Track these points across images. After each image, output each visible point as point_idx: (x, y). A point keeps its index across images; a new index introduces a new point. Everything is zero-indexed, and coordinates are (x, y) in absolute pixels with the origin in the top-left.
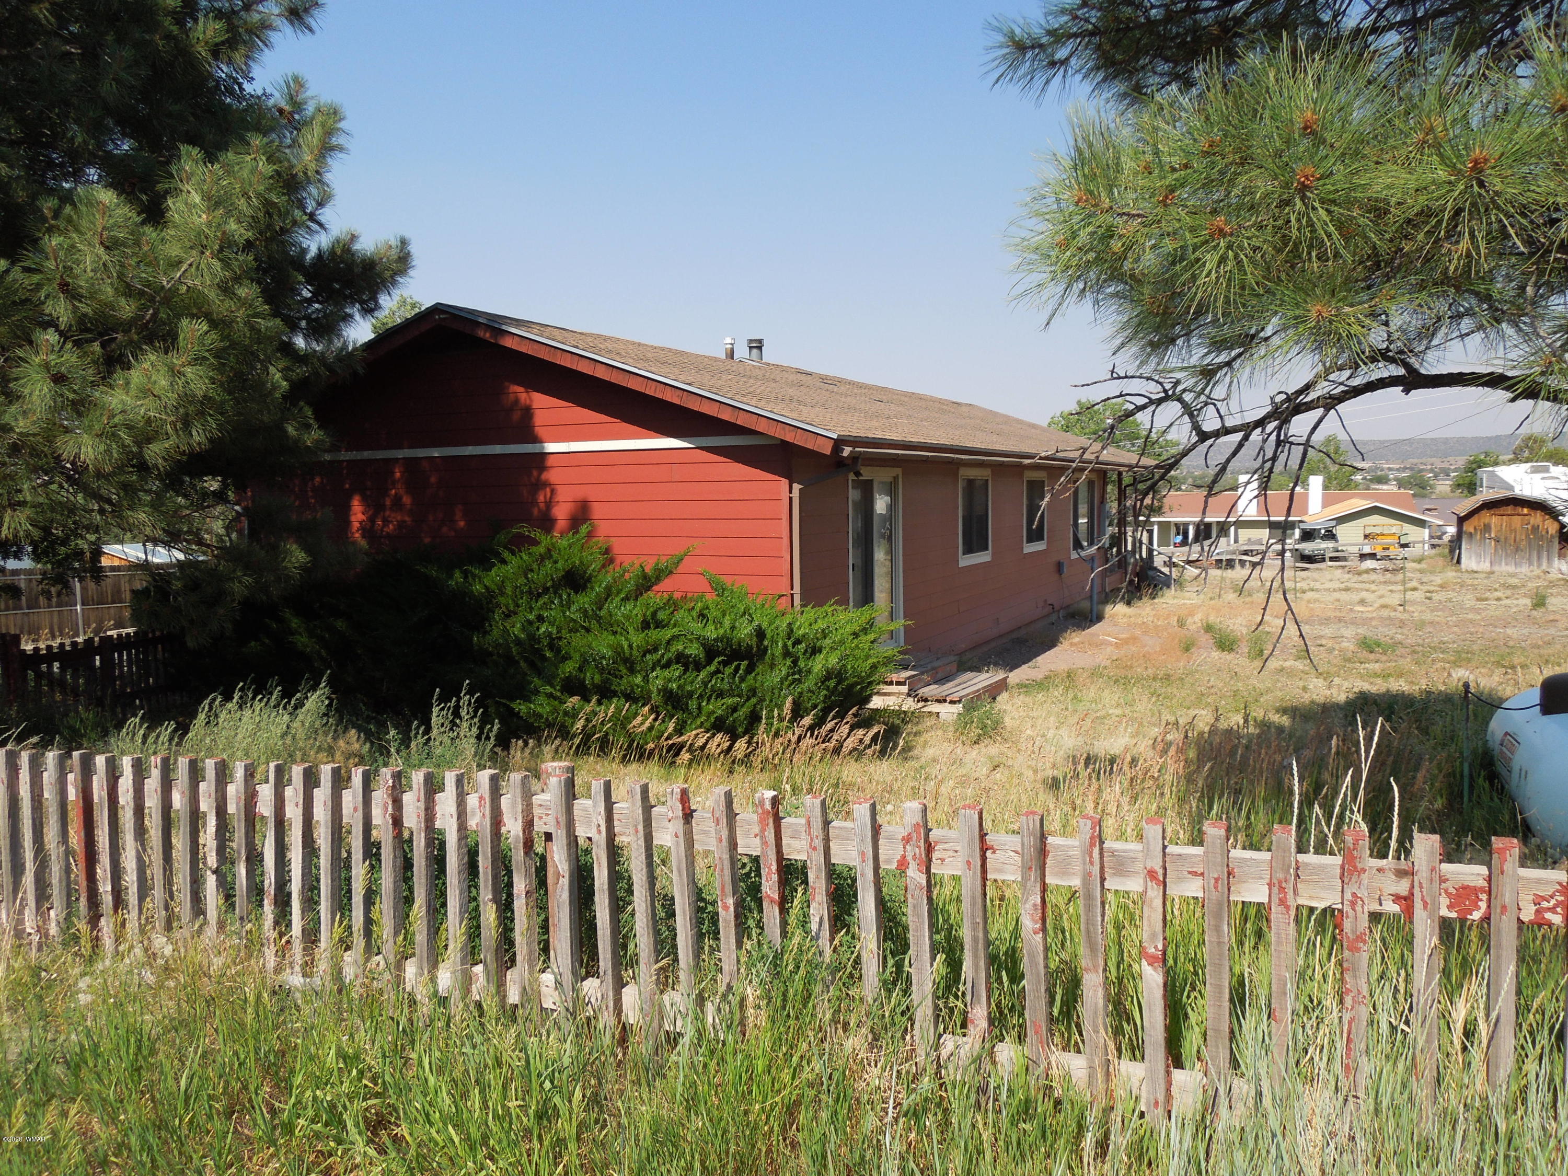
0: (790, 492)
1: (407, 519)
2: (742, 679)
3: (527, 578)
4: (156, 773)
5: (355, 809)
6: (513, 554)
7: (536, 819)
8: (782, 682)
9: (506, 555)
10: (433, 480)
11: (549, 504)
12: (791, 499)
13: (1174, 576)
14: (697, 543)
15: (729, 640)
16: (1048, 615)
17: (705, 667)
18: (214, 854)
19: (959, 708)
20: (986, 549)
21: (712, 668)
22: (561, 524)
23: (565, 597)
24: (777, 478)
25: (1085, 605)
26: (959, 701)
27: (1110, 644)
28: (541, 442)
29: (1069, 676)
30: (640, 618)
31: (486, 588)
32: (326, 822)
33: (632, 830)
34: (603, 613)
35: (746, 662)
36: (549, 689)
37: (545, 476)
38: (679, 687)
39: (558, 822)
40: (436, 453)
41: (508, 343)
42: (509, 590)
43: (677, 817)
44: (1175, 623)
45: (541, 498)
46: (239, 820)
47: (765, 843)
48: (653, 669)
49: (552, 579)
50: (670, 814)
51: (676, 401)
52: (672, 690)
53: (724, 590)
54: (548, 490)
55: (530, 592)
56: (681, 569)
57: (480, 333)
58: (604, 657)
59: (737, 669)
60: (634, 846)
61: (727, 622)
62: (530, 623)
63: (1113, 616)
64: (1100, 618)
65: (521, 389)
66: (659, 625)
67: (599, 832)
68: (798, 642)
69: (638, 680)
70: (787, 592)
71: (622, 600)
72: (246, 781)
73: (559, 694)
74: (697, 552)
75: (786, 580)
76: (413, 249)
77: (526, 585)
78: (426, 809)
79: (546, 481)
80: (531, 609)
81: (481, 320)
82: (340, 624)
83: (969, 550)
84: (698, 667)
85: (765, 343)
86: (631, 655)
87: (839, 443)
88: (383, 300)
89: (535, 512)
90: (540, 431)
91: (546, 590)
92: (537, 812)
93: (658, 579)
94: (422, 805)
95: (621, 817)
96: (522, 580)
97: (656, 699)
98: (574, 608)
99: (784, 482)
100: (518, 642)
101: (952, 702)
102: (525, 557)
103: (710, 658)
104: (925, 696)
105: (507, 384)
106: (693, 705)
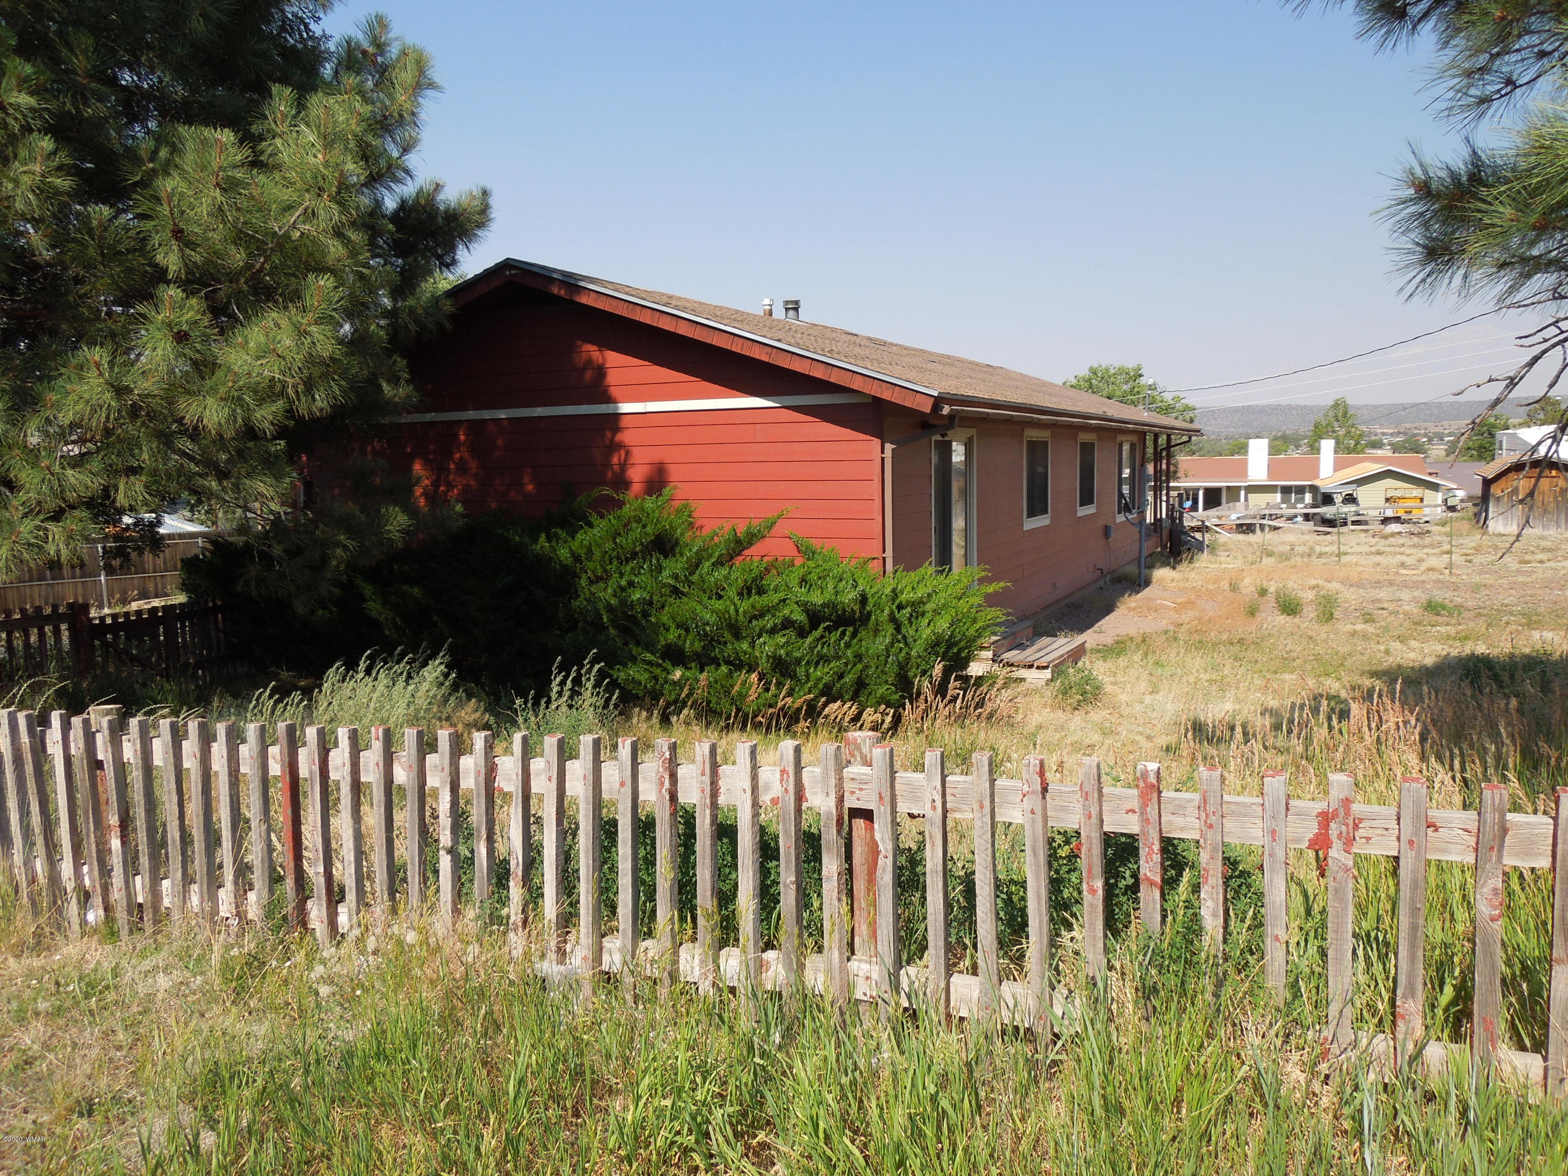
0: (883, 452)
1: (472, 483)
2: (848, 646)
3: (615, 543)
4: (377, 746)
5: (622, 784)
6: (602, 517)
7: (846, 794)
8: (887, 650)
9: (594, 518)
10: (500, 442)
11: (624, 466)
12: (883, 459)
13: (1207, 542)
14: (791, 506)
15: (835, 606)
16: (1095, 581)
17: (810, 632)
18: (448, 832)
19: (1047, 674)
20: (1046, 512)
21: (817, 633)
22: (637, 487)
23: (654, 561)
24: (868, 437)
25: (1132, 569)
26: (1046, 667)
27: (1168, 608)
28: (615, 402)
29: (1144, 641)
30: (740, 582)
31: (573, 553)
32: (587, 798)
33: (976, 806)
34: (694, 578)
35: (851, 629)
36: (649, 656)
37: (619, 437)
38: (787, 654)
39: (881, 798)
40: (502, 415)
41: (584, 300)
42: (597, 554)
43: (1033, 792)
44: (1226, 587)
45: (615, 460)
46: (478, 796)
47: (1145, 820)
48: (760, 636)
49: (642, 544)
50: (1026, 788)
51: (765, 358)
52: (780, 657)
53: (814, 553)
54: (623, 453)
55: (618, 557)
56: (774, 531)
57: (555, 290)
58: (708, 624)
59: (843, 634)
60: (978, 823)
61: (830, 587)
62: (623, 589)
63: (1160, 580)
64: (1147, 583)
65: (595, 348)
66: (761, 592)
67: (934, 808)
68: (900, 607)
69: (745, 646)
70: (879, 555)
71: (713, 564)
72: (486, 753)
73: (660, 661)
74: (790, 515)
75: (878, 543)
76: (494, 201)
77: (614, 549)
78: (712, 784)
79: (621, 442)
80: (621, 575)
81: (555, 276)
82: (416, 591)
83: (1032, 513)
84: (802, 633)
85: (802, 304)
86: (737, 621)
87: (939, 401)
88: (461, 253)
89: (609, 475)
90: (614, 391)
91: (634, 555)
92: (848, 786)
93: (750, 544)
94: (707, 779)
95: (955, 791)
96: (609, 546)
97: (764, 665)
98: (666, 573)
99: (876, 442)
100: (610, 609)
101: (1038, 668)
102: (614, 522)
103: (814, 625)
104: (1012, 661)
105: (579, 343)
106: (801, 671)
